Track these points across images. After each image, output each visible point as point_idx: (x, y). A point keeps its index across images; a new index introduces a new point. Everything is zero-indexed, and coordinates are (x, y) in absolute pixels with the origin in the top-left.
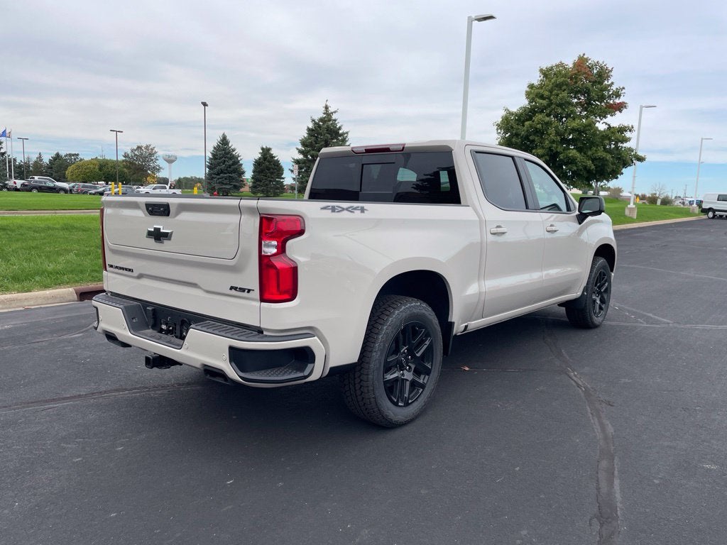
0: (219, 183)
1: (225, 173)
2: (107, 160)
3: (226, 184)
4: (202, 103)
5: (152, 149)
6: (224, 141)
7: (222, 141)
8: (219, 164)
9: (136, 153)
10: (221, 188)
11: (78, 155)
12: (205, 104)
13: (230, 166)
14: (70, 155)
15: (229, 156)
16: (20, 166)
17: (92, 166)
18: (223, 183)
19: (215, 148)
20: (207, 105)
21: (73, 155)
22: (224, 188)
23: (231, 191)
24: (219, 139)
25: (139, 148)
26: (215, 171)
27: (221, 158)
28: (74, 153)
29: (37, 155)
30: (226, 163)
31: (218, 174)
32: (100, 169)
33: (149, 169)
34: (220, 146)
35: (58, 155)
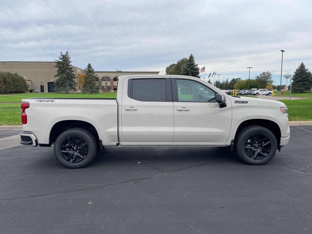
0: (298, 87)
1: (301, 82)
2: (251, 80)
3: (301, 87)
4: (281, 51)
5: (269, 74)
6: (302, 66)
7: (301, 66)
8: (298, 78)
9: (262, 76)
10: (299, 89)
11: (240, 78)
12: (283, 51)
13: (304, 78)
14: (237, 79)
15: (304, 73)
16: (221, 84)
17: (244, 83)
18: (300, 87)
19: (297, 70)
20: (284, 51)
21: (239, 79)
22: (300, 89)
23: (304, 90)
24: (299, 66)
25: (264, 73)
26: (296, 81)
27: (299, 75)
28: (238, 78)
29: (226, 80)
30: (302, 77)
31: (298, 82)
32: (247, 84)
33: (268, 82)
34: (299, 69)
35: (233, 79)
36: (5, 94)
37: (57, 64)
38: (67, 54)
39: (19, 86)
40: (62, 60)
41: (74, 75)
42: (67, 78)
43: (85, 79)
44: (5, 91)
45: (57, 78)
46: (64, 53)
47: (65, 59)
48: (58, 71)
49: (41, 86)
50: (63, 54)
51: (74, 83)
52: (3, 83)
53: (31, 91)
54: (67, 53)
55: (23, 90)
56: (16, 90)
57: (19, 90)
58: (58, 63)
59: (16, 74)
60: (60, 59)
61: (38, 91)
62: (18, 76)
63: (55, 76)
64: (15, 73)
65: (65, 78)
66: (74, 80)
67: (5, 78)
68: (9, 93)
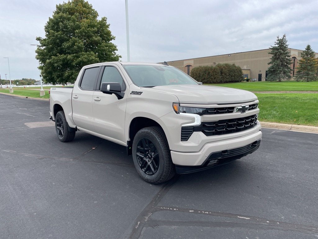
36: (220, 83)
37: (272, 50)
38: (284, 38)
39: (234, 76)
40: (278, 45)
41: (290, 61)
42: (282, 64)
43: (301, 64)
44: (221, 81)
45: (271, 65)
46: (281, 38)
47: (282, 44)
48: (273, 57)
49: (259, 74)
50: (279, 38)
51: (289, 70)
52: (220, 74)
53: (248, 80)
54: (284, 36)
55: (238, 79)
56: (231, 80)
57: (234, 79)
58: (274, 49)
59: (234, 65)
60: (275, 44)
61: (255, 79)
62: (235, 67)
63: (269, 64)
64: (233, 63)
65: (278, 65)
66: (289, 66)
67: (222, 69)
68: (224, 83)
